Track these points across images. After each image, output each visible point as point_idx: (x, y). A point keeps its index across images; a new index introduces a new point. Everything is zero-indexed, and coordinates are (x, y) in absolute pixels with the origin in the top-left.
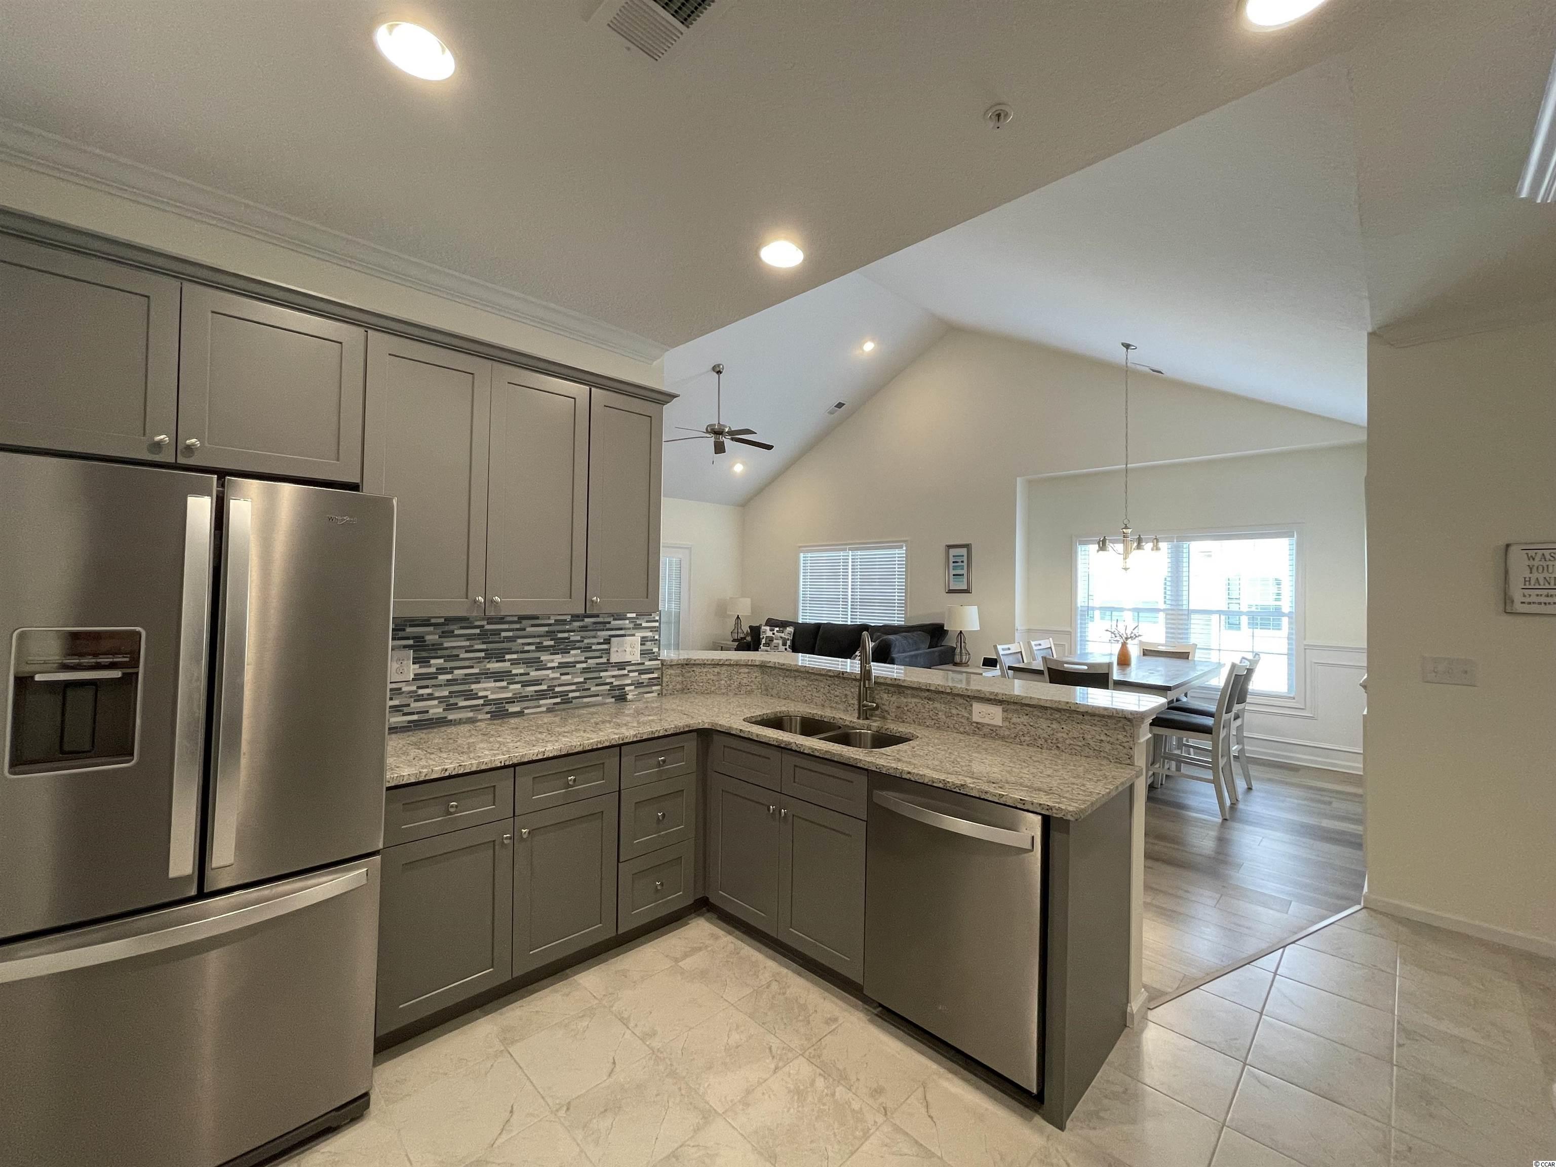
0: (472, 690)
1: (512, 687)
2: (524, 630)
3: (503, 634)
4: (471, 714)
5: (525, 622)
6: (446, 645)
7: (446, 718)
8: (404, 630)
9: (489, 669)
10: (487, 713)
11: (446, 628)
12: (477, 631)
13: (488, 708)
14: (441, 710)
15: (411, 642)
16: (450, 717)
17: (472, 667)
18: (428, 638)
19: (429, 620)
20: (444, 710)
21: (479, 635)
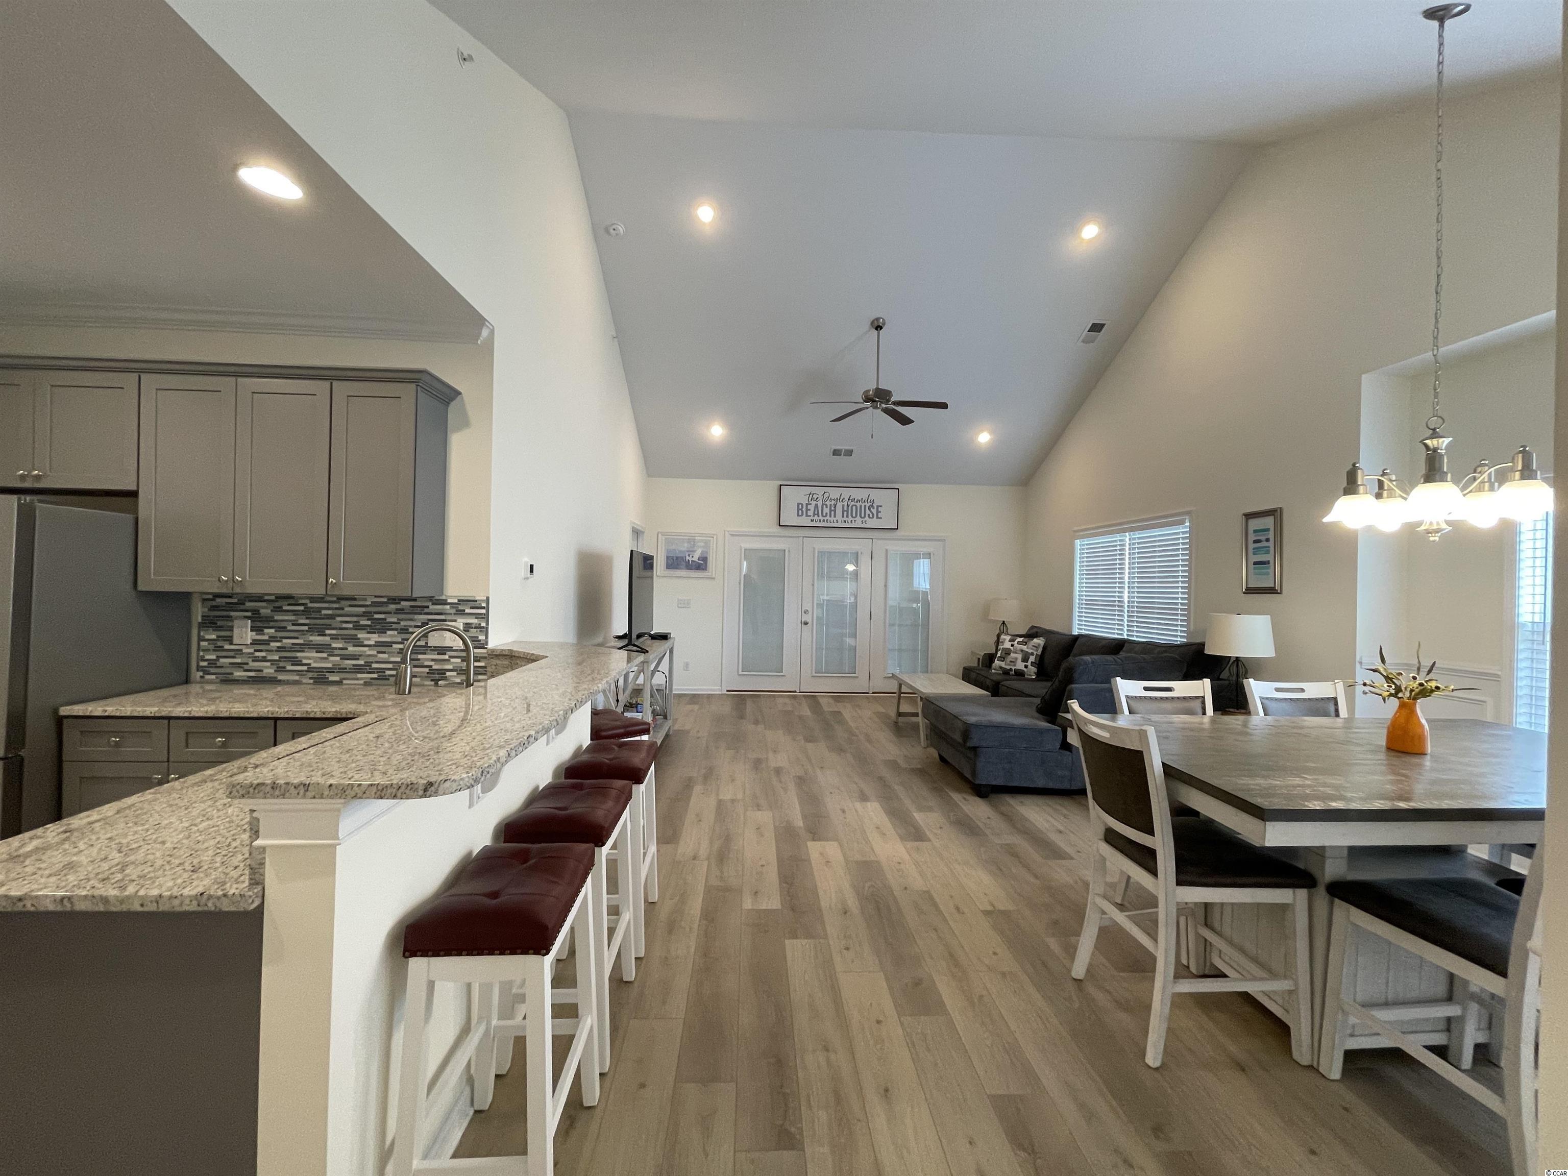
0: (297, 658)
1: (332, 658)
2: (343, 609)
3: (324, 612)
4: (297, 678)
5: (343, 603)
6: (276, 618)
7: (276, 678)
8: (244, 604)
9: (312, 641)
10: (310, 678)
11: (277, 604)
12: (302, 608)
13: (310, 675)
14: (272, 671)
15: (249, 614)
16: (280, 677)
17: (297, 638)
18: (263, 611)
19: (262, 597)
20: (275, 671)
21: (303, 611)
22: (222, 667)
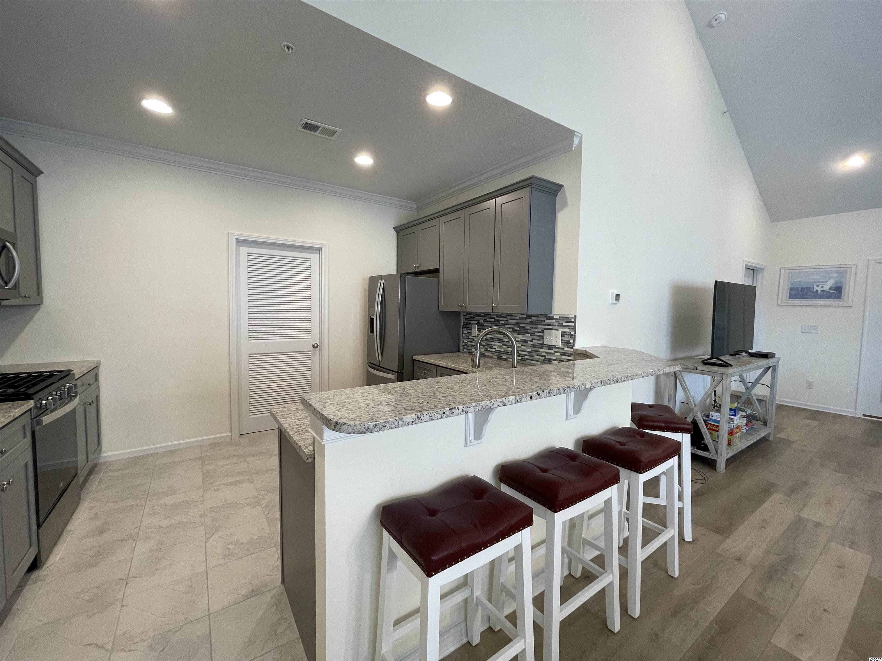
0: (491, 345)
1: (504, 347)
2: (508, 321)
3: (501, 322)
4: (491, 355)
5: (509, 317)
6: (485, 324)
7: (484, 353)
8: (475, 318)
9: (496, 337)
10: (496, 356)
11: (485, 318)
12: (493, 320)
13: (496, 354)
14: (483, 350)
15: (476, 322)
16: (486, 354)
17: (491, 335)
18: (480, 321)
19: (480, 314)
20: (484, 350)
21: (494, 321)
22: (468, 346)
